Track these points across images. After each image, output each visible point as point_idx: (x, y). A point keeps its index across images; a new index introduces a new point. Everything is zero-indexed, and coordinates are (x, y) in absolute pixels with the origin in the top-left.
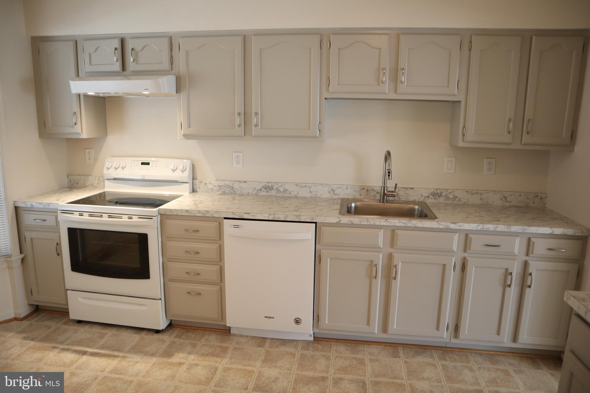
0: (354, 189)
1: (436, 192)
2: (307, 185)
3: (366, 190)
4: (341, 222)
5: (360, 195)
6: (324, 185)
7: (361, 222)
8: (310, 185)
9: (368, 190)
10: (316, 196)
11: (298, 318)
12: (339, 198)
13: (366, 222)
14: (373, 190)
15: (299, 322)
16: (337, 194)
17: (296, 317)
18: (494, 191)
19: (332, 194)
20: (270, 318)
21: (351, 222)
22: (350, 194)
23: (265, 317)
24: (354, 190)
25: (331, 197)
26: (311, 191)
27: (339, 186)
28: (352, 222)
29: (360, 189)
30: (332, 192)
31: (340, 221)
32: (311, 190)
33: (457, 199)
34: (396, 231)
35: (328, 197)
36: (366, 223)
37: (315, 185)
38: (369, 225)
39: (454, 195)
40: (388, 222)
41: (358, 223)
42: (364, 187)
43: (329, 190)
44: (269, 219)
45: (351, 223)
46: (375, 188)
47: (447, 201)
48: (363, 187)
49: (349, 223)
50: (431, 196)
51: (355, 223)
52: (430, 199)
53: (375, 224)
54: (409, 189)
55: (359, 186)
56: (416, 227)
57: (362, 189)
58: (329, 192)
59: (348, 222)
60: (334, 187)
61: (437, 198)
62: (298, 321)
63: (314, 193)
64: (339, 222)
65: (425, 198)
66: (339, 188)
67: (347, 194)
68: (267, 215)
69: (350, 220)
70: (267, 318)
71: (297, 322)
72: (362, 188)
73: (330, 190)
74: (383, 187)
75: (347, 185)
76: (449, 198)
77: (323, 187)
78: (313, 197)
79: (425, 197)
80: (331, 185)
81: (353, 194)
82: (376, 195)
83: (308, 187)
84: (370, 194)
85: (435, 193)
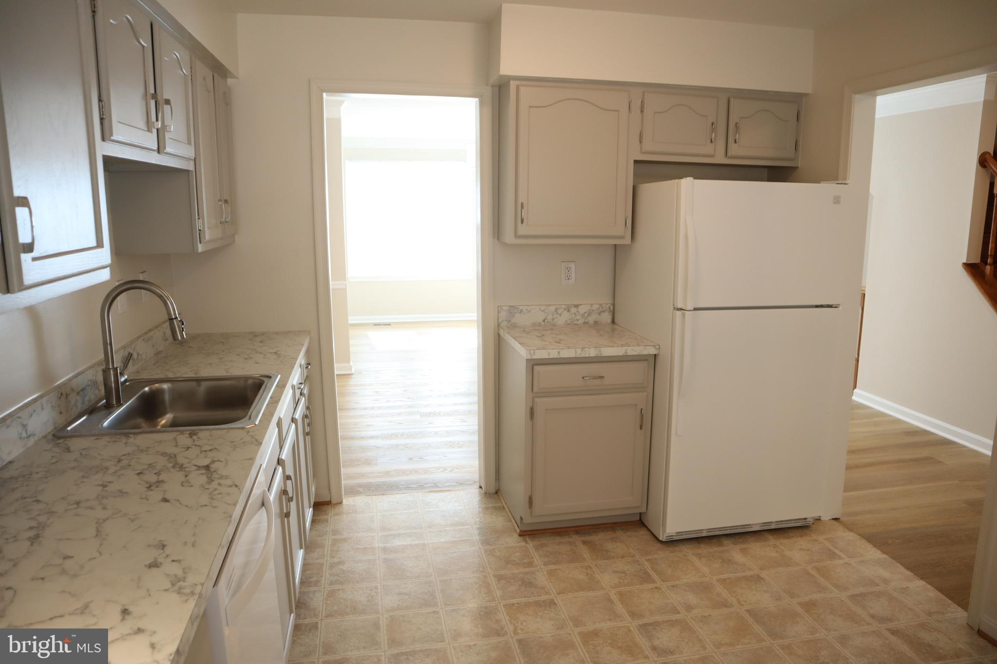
16: (32, 434)
19: (24, 438)
25: (25, 448)
35: (21, 450)
43: (18, 432)
46: (73, 385)
48: (60, 392)
58: (21, 436)
60: (25, 417)
67: (45, 423)
73: (20, 430)
74: (111, 371)
80: (18, 415)
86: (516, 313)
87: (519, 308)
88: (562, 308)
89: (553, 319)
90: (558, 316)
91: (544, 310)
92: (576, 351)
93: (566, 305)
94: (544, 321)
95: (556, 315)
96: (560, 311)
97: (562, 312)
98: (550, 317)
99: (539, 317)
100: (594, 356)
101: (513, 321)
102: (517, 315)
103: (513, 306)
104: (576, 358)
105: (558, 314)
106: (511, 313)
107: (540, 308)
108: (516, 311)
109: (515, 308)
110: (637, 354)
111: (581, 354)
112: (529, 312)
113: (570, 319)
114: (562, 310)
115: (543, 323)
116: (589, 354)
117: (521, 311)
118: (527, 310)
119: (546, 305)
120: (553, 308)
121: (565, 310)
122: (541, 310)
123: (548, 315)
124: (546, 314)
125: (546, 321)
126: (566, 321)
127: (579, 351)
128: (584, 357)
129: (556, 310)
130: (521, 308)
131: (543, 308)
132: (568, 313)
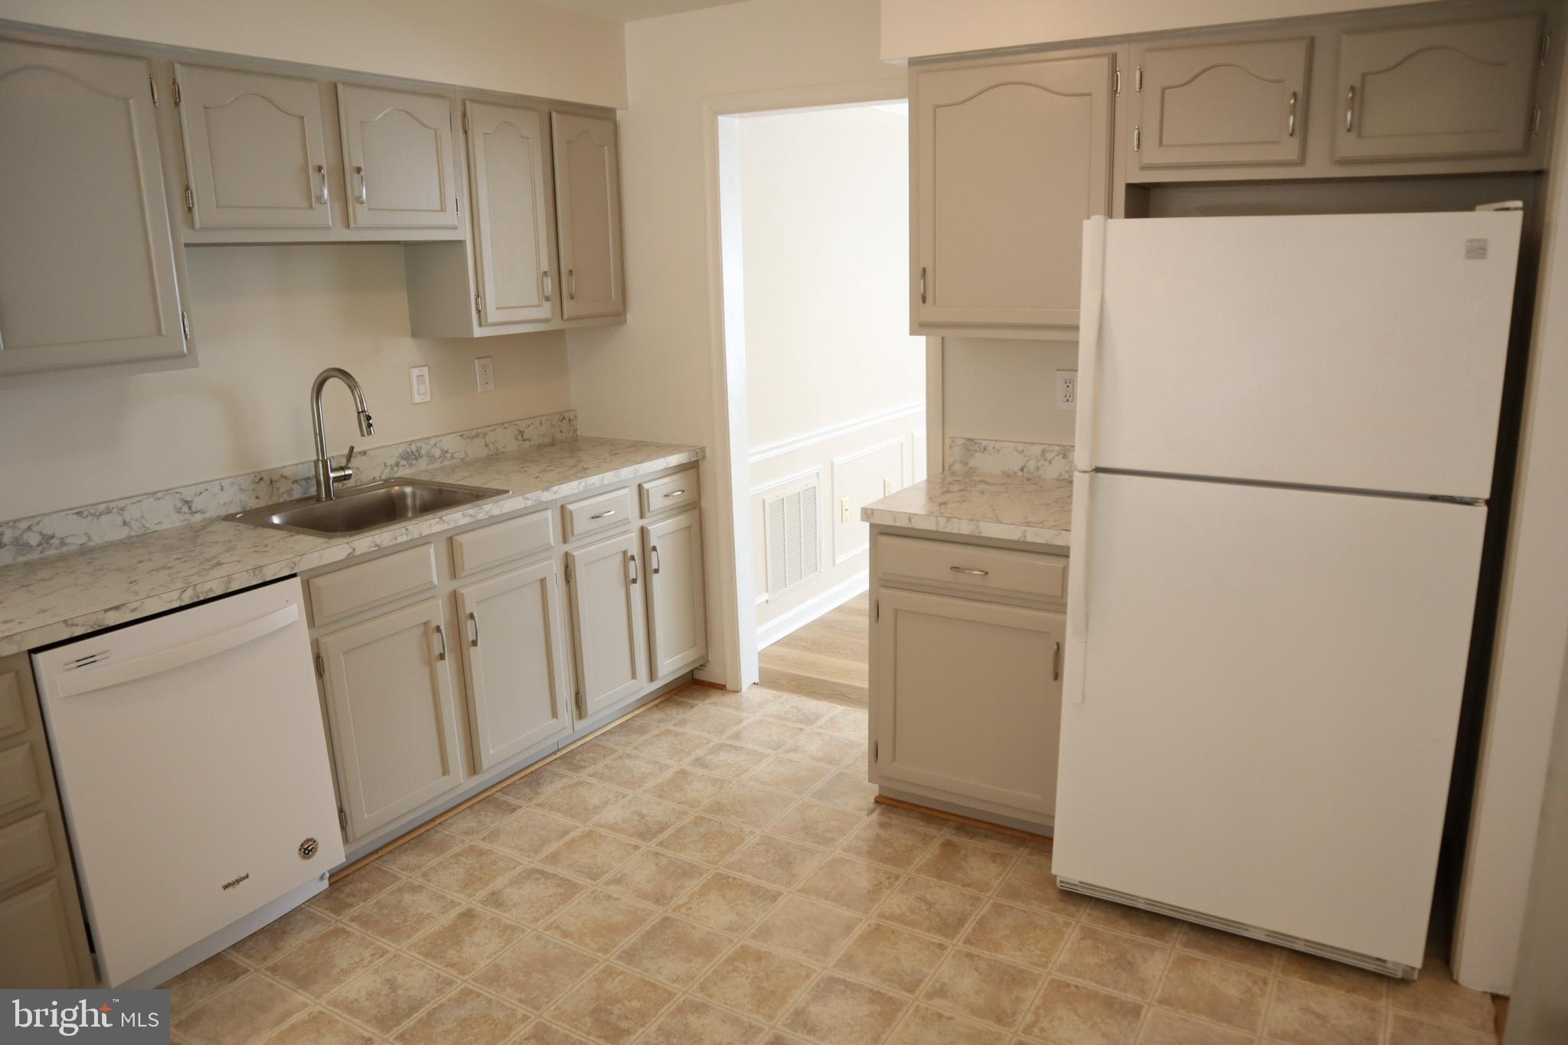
0: (240, 485)
1: (409, 450)
2: (112, 505)
3: (268, 482)
4: (357, 553)
5: (257, 498)
6: (159, 495)
7: (396, 539)
8: (121, 504)
9: (271, 482)
10: (143, 530)
11: (308, 840)
12: (205, 519)
13: (405, 536)
14: (283, 479)
15: (311, 850)
16: (199, 511)
17: (302, 841)
18: (503, 424)
19: (185, 513)
20: (238, 881)
21: (376, 545)
22: (231, 503)
23: (226, 887)
24: (240, 489)
25: (185, 523)
26: (127, 520)
27: (201, 488)
28: (378, 546)
29: (254, 482)
30: (185, 509)
31: (354, 549)
32: (127, 516)
33: (448, 455)
34: (456, 537)
35: (178, 524)
36: (404, 539)
37: (134, 500)
38: (412, 540)
39: (441, 449)
40: (444, 521)
41: (391, 544)
42: (262, 474)
43: (175, 506)
44: (183, 604)
45: (377, 548)
46: (287, 472)
47: (432, 464)
48: (259, 477)
49: (372, 549)
50: (403, 462)
51: (385, 544)
52: (402, 468)
53: (423, 535)
54: (359, 456)
55: (250, 474)
56: (492, 517)
57: (259, 482)
58: (179, 511)
59: (371, 547)
60: (188, 494)
61: (414, 462)
62: (309, 849)
63: (135, 525)
64: (351, 553)
65: (392, 469)
66: (201, 493)
67: (225, 504)
68: (177, 594)
69: (373, 542)
70: (230, 889)
71: (307, 852)
72: (257, 480)
73: (179, 504)
74: (320, 462)
75: (221, 479)
76: (433, 456)
77: (159, 499)
78: (137, 536)
79: (391, 465)
80: (178, 490)
81: (240, 499)
82: (292, 490)
83: (115, 510)
84: (278, 489)
85: (408, 453)
86: (976, 451)
87: (980, 444)
88: (1053, 451)
89: (1038, 469)
90: (1047, 463)
91: (1023, 451)
92: (937, 521)
93: (1059, 446)
94: (1022, 470)
95: (1042, 462)
96: (1049, 456)
97: (1054, 458)
98: (1032, 465)
99: (1015, 463)
100: (967, 533)
101: (972, 463)
102: (978, 455)
103: (973, 440)
104: (937, 531)
105: (1045, 460)
106: (968, 450)
107: (1016, 448)
108: (977, 449)
109: (976, 443)
110: (1043, 542)
111: (946, 527)
112: (998, 451)
113: (1067, 472)
114: (1054, 454)
115: (1020, 474)
116: (959, 529)
117: (985, 449)
118: (994, 448)
119: (1027, 443)
120: (1037, 450)
121: (1058, 455)
122: (1016, 450)
123: (1030, 459)
124: (1027, 458)
125: (1025, 470)
126: (1060, 475)
127: (942, 521)
128: (951, 533)
129: (1043, 452)
130: (985, 443)
131: (1020, 447)
132: (1064, 461)
